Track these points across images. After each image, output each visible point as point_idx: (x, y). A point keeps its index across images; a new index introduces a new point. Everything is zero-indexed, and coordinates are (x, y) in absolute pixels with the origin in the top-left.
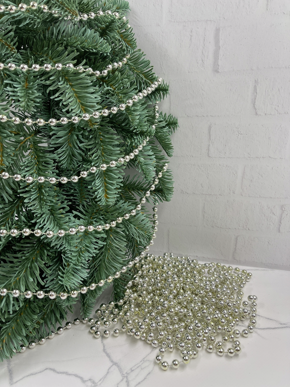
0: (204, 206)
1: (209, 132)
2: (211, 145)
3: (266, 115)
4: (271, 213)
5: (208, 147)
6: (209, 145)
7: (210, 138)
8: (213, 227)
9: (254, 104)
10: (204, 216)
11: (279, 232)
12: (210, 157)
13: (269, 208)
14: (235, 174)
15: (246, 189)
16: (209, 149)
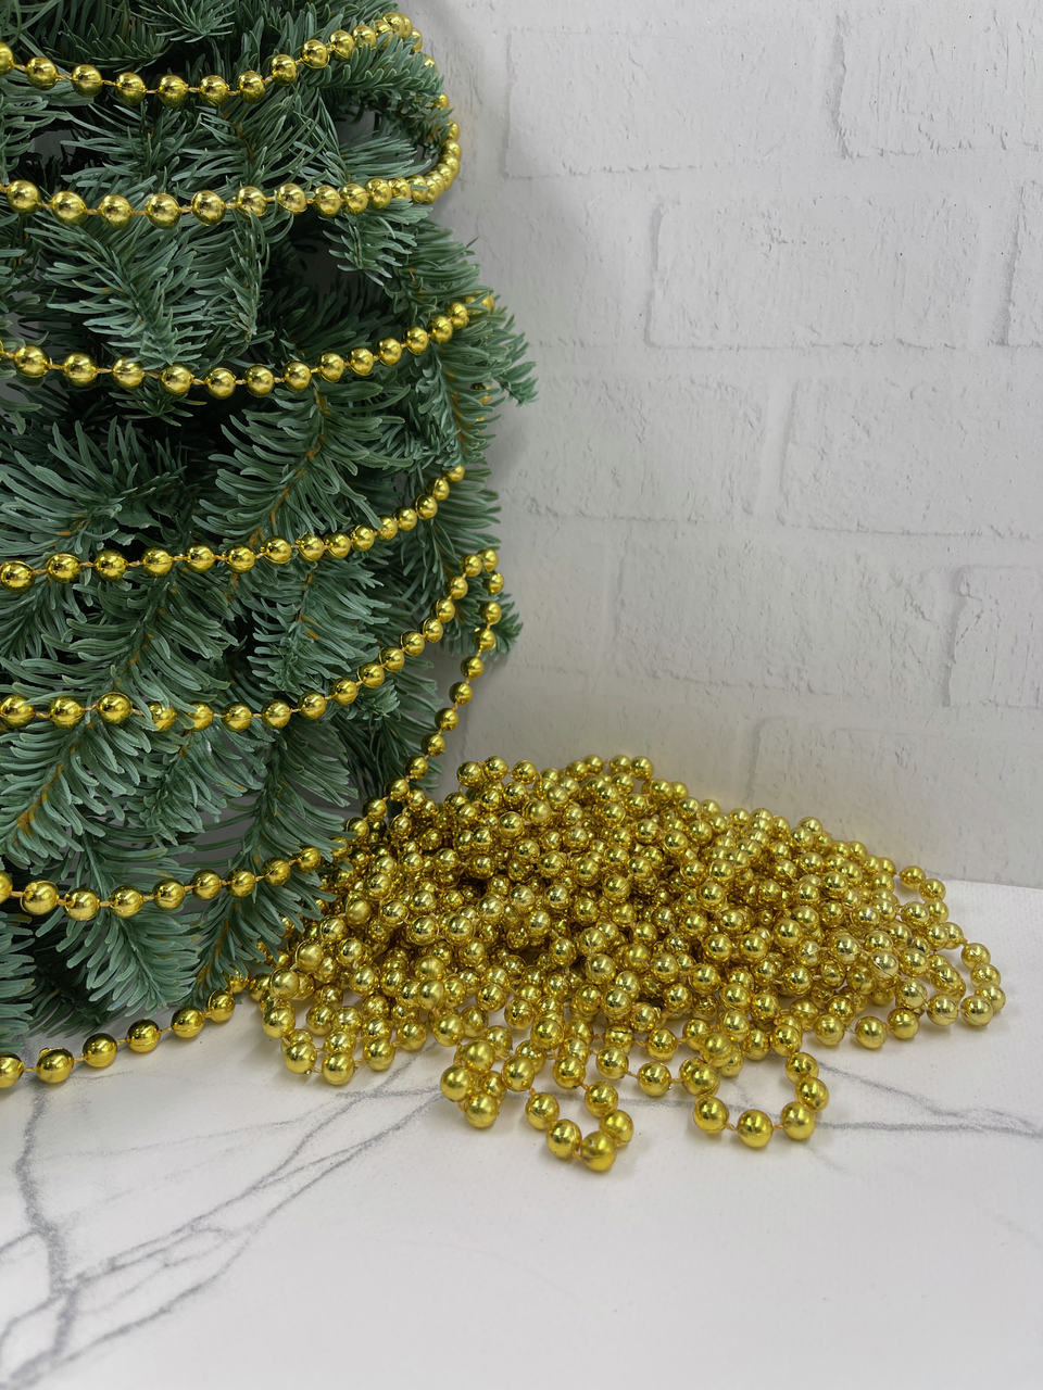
0: (621, 574)
1: (654, 240)
2: (659, 294)
3: (882, 155)
4: (910, 608)
5: (648, 305)
6: (651, 295)
7: (655, 265)
8: (655, 676)
9: (835, 114)
10: (617, 620)
11: (946, 704)
12: (652, 345)
13: (899, 584)
14: (755, 423)
15: (802, 492)
16: (649, 312)
